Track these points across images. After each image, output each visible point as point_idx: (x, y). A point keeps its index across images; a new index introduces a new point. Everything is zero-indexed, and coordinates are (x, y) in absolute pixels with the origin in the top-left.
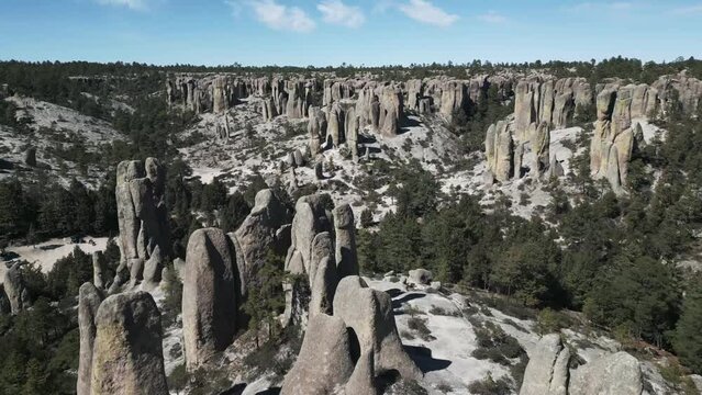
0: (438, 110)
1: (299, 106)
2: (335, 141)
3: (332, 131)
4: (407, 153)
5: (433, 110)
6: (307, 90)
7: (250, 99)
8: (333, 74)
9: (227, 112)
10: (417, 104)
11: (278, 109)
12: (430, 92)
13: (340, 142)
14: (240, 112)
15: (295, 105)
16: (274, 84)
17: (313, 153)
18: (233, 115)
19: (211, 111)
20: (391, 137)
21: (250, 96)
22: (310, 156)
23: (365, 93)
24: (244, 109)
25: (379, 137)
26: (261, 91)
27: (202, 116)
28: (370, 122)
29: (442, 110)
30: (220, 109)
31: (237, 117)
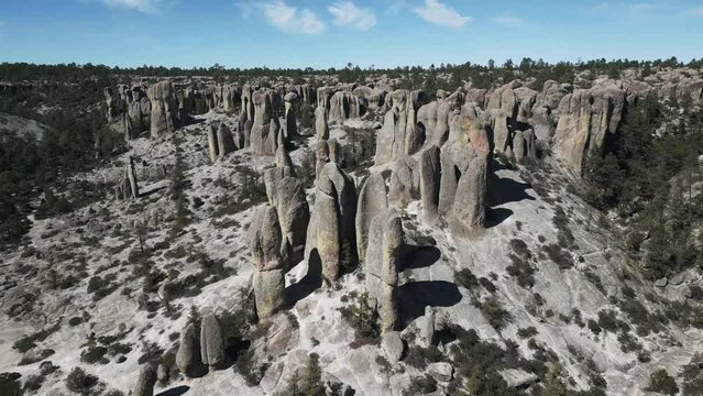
0: (550, 153)
1: (271, 134)
2: (328, 270)
3: (320, 237)
4: (528, 293)
5: (540, 154)
6: (288, 105)
7: (210, 116)
8: (335, 79)
9: (169, 136)
10: (510, 142)
11: (237, 139)
12: (525, 114)
13: (342, 271)
14: (190, 138)
15: (265, 134)
16: (245, 94)
17: (264, 311)
18: (177, 141)
19: (148, 136)
20: (474, 236)
21: (211, 111)
22: (255, 319)
23: (396, 119)
24: (197, 132)
25: (445, 239)
26: (225, 103)
27: (131, 143)
28: (415, 194)
29: (558, 153)
30: (161, 132)
31: (182, 146)
